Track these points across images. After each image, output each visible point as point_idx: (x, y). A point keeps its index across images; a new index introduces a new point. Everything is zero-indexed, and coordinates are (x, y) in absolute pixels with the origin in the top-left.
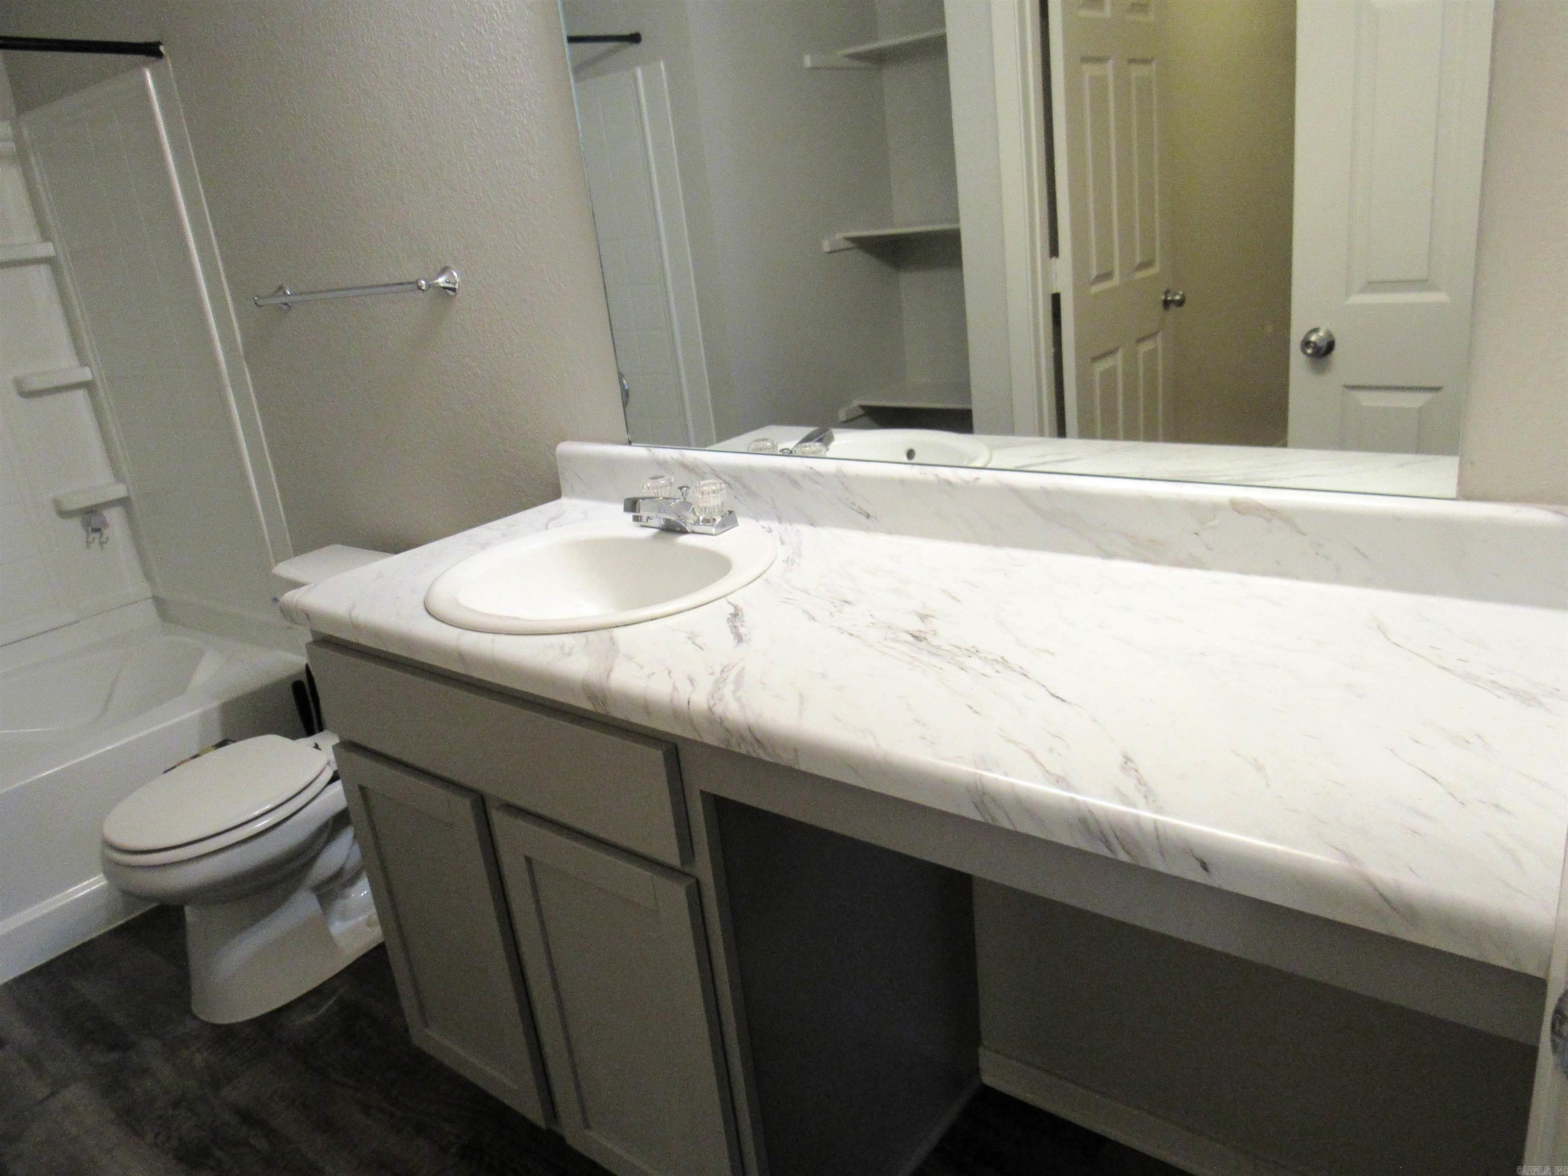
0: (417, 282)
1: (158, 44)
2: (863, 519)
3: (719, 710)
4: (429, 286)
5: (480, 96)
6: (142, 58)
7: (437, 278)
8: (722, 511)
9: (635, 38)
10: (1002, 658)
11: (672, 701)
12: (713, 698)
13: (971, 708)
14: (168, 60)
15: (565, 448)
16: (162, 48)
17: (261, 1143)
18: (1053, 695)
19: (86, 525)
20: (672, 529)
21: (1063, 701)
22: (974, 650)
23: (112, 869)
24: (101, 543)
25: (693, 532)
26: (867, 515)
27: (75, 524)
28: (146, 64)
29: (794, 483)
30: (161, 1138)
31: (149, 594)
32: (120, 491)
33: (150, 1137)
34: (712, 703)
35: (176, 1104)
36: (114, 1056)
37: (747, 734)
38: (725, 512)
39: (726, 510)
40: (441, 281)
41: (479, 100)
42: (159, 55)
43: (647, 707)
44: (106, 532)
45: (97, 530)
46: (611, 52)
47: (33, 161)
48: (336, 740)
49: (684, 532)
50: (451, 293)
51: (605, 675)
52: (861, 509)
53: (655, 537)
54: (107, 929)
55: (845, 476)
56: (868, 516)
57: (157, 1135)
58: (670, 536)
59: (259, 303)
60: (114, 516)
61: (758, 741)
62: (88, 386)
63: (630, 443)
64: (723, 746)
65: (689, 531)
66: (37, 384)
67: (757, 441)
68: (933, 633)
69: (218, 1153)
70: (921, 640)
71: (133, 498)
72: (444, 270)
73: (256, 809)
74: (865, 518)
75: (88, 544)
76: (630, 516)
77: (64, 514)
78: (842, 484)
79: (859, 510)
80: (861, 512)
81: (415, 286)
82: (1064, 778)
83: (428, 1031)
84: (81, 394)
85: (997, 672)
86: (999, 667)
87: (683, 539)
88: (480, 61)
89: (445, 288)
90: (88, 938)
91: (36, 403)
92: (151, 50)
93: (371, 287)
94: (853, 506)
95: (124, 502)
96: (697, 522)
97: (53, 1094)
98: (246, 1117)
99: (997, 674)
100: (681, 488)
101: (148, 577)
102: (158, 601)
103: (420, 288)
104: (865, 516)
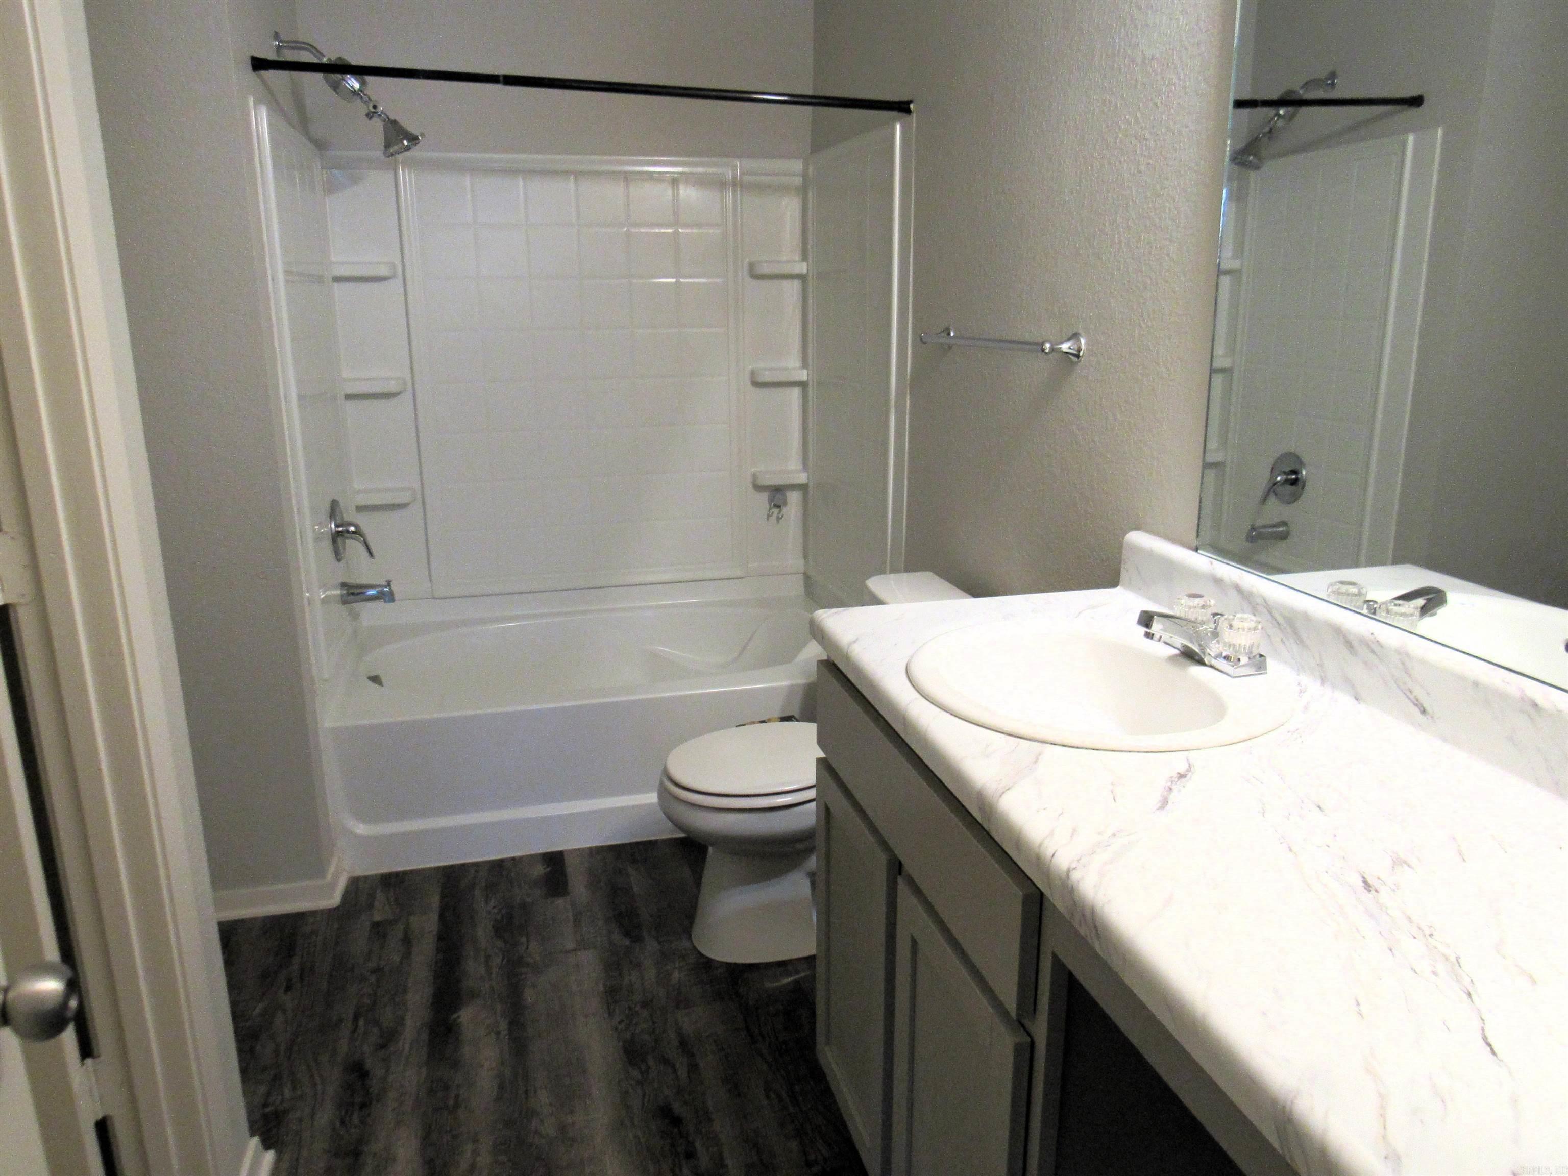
0: (1043, 344)
1: (909, 102)
2: (1416, 712)
3: (1075, 876)
4: (1053, 350)
5: (1142, 168)
6: (894, 114)
7: (1062, 343)
8: (1251, 653)
9: (1416, 101)
10: (1457, 959)
11: (1040, 845)
12: (1078, 861)
13: (1358, 1004)
14: (914, 115)
15: (1136, 538)
16: (912, 106)
17: (682, 1072)
18: (1485, 1039)
19: (771, 500)
20: (1190, 656)
21: (1493, 1052)
22: (1427, 932)
23: (664, 793)
24: (778, 519)
25: (1211, 666)
26: (1422, 709)
27: (764, 497)
28: (899, 120)
29: (1349, 645)
30: (622, 1026)
31: (802, 570)
32: (802, 478)
33: (617, 1019)
34: (1074, 866)
35: (645, 1005)
36: (627, 942)
37: (1088, 913)
38: (1254, 654)
39: (1255, 652)
40: (1065, 347)
41: (1140, 172)
42: (908, 111)
43: (1019, 841)
44: (784, 510)
45: (779, 507)
46: (1386, 115)
47: (810, 194)
48: (822, 755)
49: (1201, 662)
50: (1074, 359)
51: (1001, 791)
52: (1417, 700)
53: (1172, 659)
54: (670, 836)
55: (1408, 655)
56: (1424, 711)
57: (620, 1023)
58: (1187, 662)
59: (924, 340)
60: (794, 497)
61: (1095, 927)
62: (803, 385)
63: (1196, 550)
64: (1067, 916)
65: (1207, 662)
66: (767, 377)
67: (1342, 583)
68: (1393, 887)
69: (651, 1062)
70: (1370, 891)
71: (811, 485)
72: (1075, 336)
73: (791, 784)
74: (1419, 713)
75: (769, 516)
76: (1143, 630)
77: (758, 488)
78: (1403, 664)
79: (1414, 700)
80: (1417, 704)
81: (1040, 349)
82: (1399, 1158)
83: (827, 1049)
84: (796, 392)
85: (1434, 973)
86: (1441, 968)
87: (1196, 670)
88: (1151, 133)
89: (1067, 353)
90: (653, 838)
91: (765, 392)
92: (902, 107)
93: (1010, 342)
94: (1408, 693)
95: (803, 488)
96: (1219, 656)
97: (575, 950)
98: (683, 1044)
99: (1434, 977)
100: (1215, 615)
101: (806, 557)
102: (807, 577)
103: (1043, 350)
104: (1420, 709)
